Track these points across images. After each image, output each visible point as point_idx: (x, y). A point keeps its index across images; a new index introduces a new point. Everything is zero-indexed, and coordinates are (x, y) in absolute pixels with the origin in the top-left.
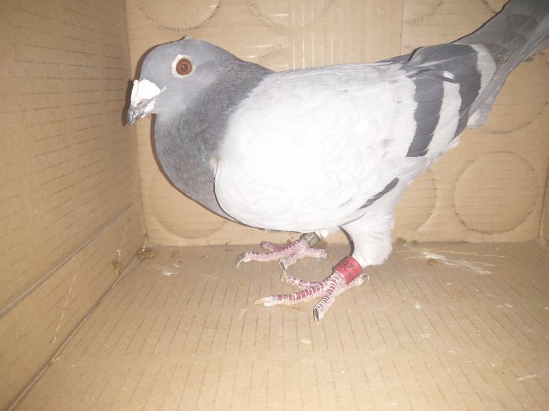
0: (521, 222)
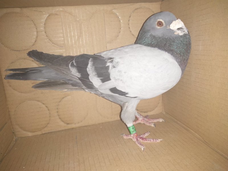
0: (156, 107)
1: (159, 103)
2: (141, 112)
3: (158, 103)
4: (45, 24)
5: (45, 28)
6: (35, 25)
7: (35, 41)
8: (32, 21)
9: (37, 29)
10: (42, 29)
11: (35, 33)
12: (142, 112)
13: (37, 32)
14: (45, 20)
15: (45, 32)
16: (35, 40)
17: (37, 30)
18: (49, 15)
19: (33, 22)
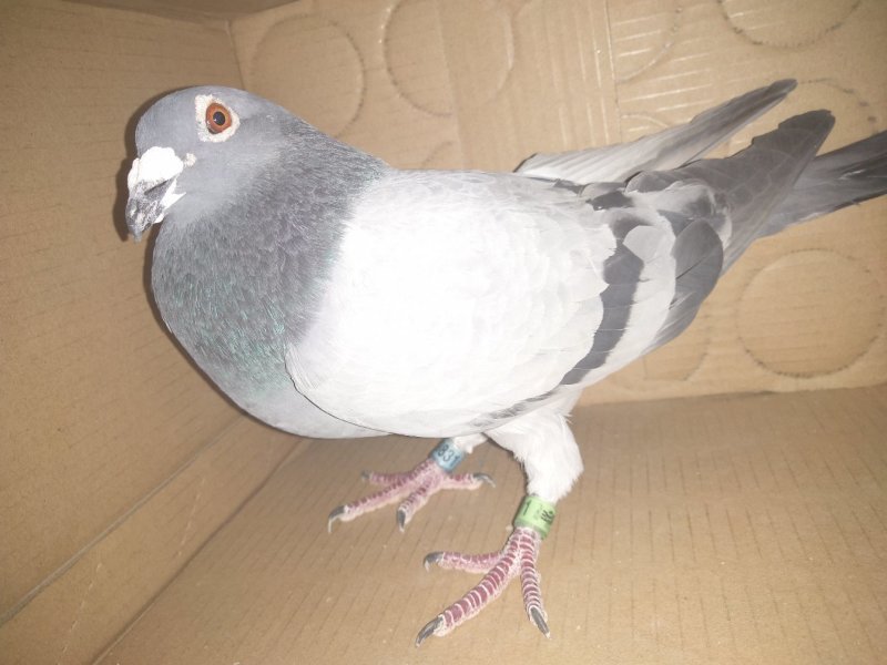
0: (861, 355)
1: (876, 337)
2: (780, 373)
3: (872, 340)
4: (386, 41)
5: (387, 54)
6: (356, 48)
7: (361, 105)
8: (348, 35)
9: (362, 60)
10: (380, 58)
11: (359, 77)
12: (786, 374)
13: (365, 72)
14: (387, 27)
15: (390, 70)
16: (356, 101)
17: (363, 65)
18: (398, 7)
19: (352, 39)
